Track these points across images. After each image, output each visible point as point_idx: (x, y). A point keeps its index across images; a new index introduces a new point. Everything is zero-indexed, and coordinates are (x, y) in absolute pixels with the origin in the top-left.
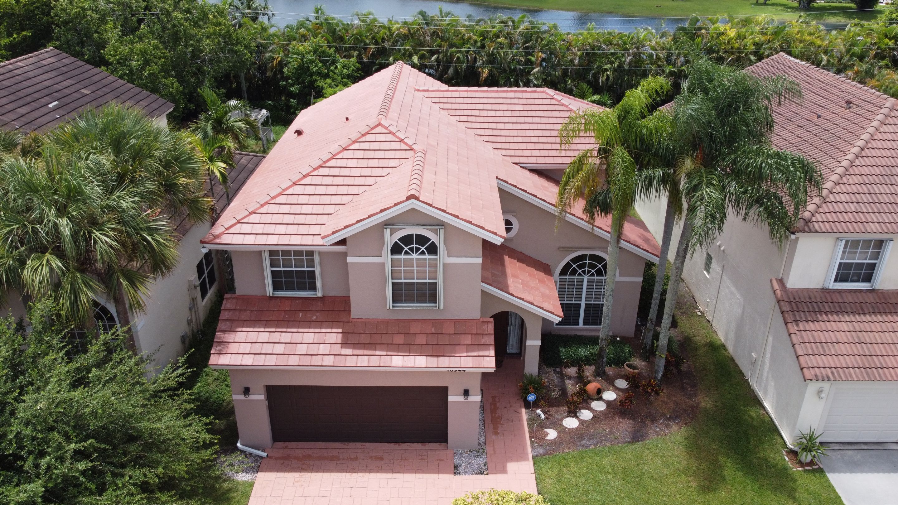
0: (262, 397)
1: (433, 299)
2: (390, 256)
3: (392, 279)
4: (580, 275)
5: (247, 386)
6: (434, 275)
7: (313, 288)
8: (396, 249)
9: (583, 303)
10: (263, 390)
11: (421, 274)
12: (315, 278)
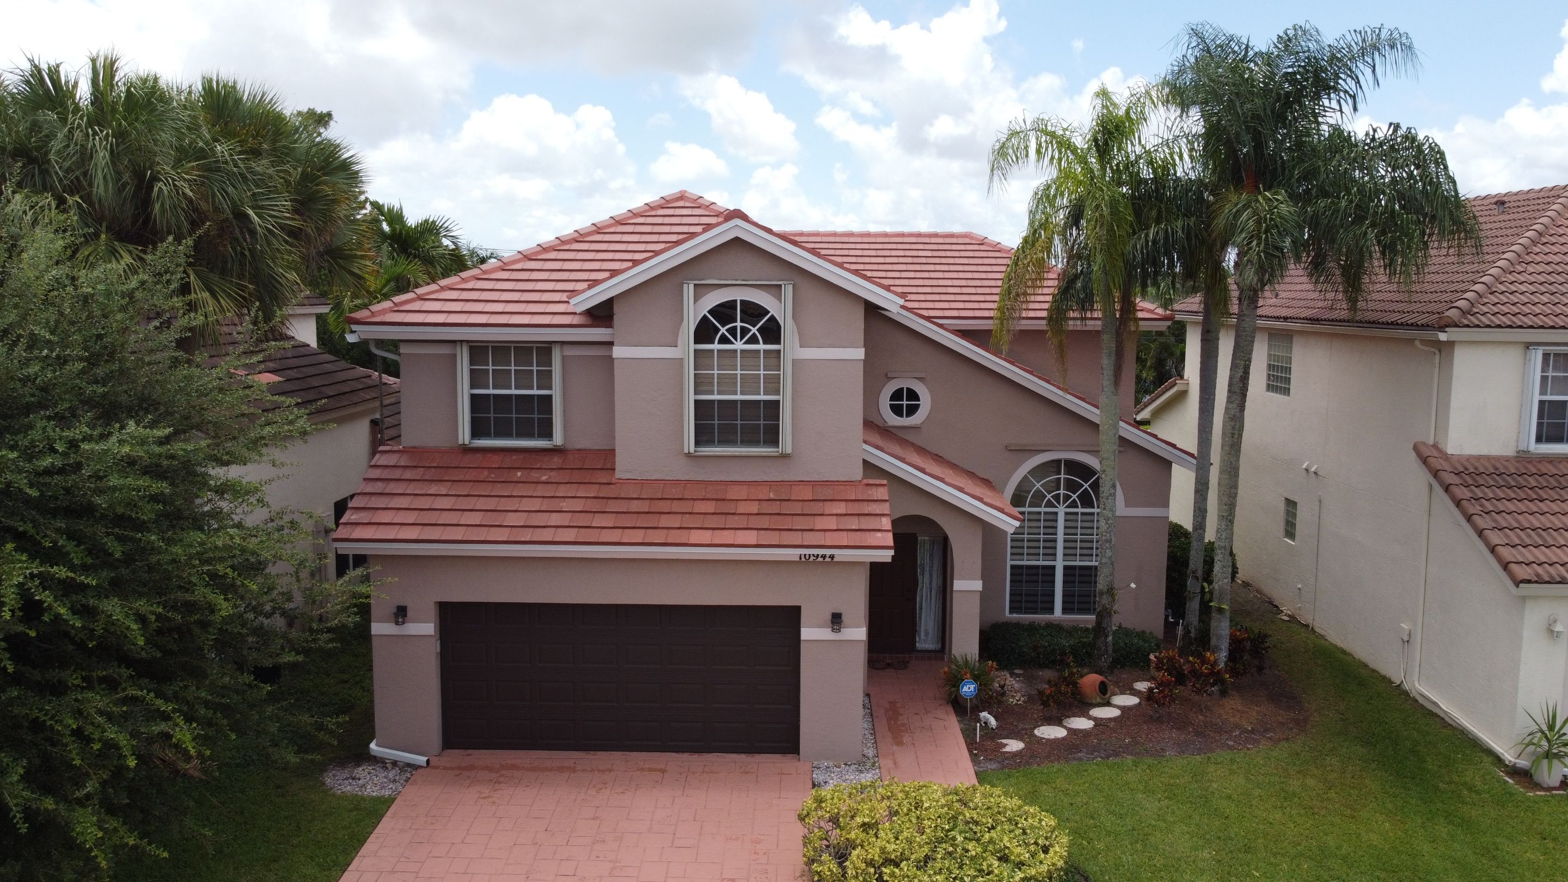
0: (427, 628)
1: (772, 437)
2: (692, 346)
3: (696, 393)
4: (1050, 504)
5: (402, 604)
6: (774, 384)
7: (547, 433)
8: (704, 332)
9: (1059, 565)
10: (432, 612)
11: (750, 383)
12: (551, 413)
